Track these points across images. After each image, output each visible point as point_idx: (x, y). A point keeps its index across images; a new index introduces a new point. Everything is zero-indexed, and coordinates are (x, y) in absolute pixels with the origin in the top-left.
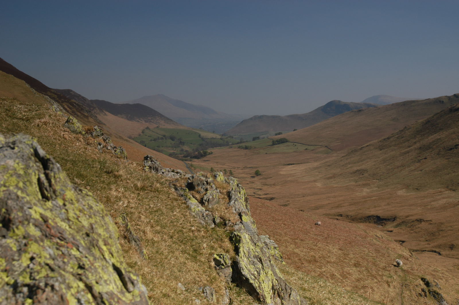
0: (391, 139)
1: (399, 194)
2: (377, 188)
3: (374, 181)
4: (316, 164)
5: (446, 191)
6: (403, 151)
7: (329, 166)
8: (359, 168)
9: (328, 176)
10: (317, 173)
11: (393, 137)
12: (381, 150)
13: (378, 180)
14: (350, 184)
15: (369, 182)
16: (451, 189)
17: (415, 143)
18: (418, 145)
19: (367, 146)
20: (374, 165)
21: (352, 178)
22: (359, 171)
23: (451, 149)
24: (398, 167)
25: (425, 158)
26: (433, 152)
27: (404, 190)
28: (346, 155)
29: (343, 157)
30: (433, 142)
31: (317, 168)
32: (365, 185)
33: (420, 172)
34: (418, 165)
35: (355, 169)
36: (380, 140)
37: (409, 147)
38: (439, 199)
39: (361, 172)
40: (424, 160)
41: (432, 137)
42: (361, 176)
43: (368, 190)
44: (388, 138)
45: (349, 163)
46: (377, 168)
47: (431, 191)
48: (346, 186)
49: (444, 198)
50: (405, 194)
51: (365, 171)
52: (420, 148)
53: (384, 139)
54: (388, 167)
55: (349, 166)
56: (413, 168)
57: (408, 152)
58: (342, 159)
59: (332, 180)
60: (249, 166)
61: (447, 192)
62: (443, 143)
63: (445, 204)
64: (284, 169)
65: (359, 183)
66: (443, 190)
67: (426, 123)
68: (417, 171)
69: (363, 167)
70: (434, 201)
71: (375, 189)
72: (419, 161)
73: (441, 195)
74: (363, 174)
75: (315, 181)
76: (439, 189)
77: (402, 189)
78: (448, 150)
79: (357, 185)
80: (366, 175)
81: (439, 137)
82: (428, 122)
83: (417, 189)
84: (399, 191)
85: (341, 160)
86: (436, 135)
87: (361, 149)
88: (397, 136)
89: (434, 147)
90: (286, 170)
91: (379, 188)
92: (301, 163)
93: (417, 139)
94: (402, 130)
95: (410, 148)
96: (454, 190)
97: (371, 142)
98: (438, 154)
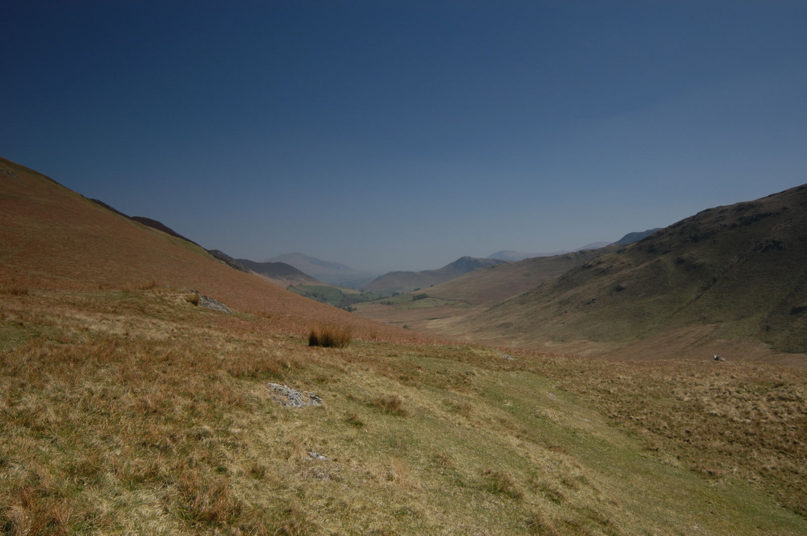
0: (531, 294)
1: (547, 345)
2: (524, 341)
3: (520, 333)
4: (459, 319)
5: (589, 341)
6: (544, 305)
7: (474, 320)
8: (503, 322)
9: (475, 330)
10: (464, 327)
11: (532, 292)
12: (522, 305)
13: (524, 332)
14: (498, 336)
15: (515, 335)
16: (593, 340)
17: (554, 298)
18: (557, 300)
19: (508, 301)
20: (518, 319)
21: (499, 331)
22: (505, 324)
23: (589, 303)
24: (541, 320)
25: (566, 312)
26: (572, 306)
27: (550, 341)
28: (490, 310)
29: (486, 311)
30: (572, 296)
31: (462, 322)
32: (513, 338)
33: (562, 325)
34: (559, 318)
35: (501, 322)
36: (519, 295)
37: (549, 301)
38: (585, 350)
39: (506, 325)
40: (565, 313)
41: (570, 292)
42: (507, 330)
43: (517, 343)
44: (527, 293)
45: (493, 317)
46: (522, 322)
47: (576, 342)
48: (496, 339)
49: (589, 348)
50: (552, 346)
51: (511, 324)
52: (560, 302)
53: (524, 294)
54: (532, 320)
55: (494, 320)
56: (555, 321)
57: (549, 306)
58: (486, 313)
59: (480, 333)
60: (394, 321)
61: (590, 343)
62: (581, 297)
63: (591, 354)
64: (430, 324)
65: (507, 335)
66: (586, 341)
67: (562, 279)
68: (561, 324)
69: (508, 321)
70: (580, 351)
71: (523, 341)
72: (560, 315)
73: (586, 345)
74: (508, 328)
75: (463, 335)
76: (583, 341)
77: (547, 341)
78: (587, 304)
79: (505, 338)
80: (512, 328)
81: (576, 292)
82: (563, 278)
83: (562, 340)
84: (547, 343)
85: (485, 315)
86: (573, 290)
87: (503, 303)
88: (535, 291)
89: (573, 301)
90: (432, 325)
91: (526, 340)
92: (444, 318)
93: (555, 294)
94: (540, 286)
95: (550, 303)
96: (596, 341)
97: (512, 297)
98: (577, 308)
